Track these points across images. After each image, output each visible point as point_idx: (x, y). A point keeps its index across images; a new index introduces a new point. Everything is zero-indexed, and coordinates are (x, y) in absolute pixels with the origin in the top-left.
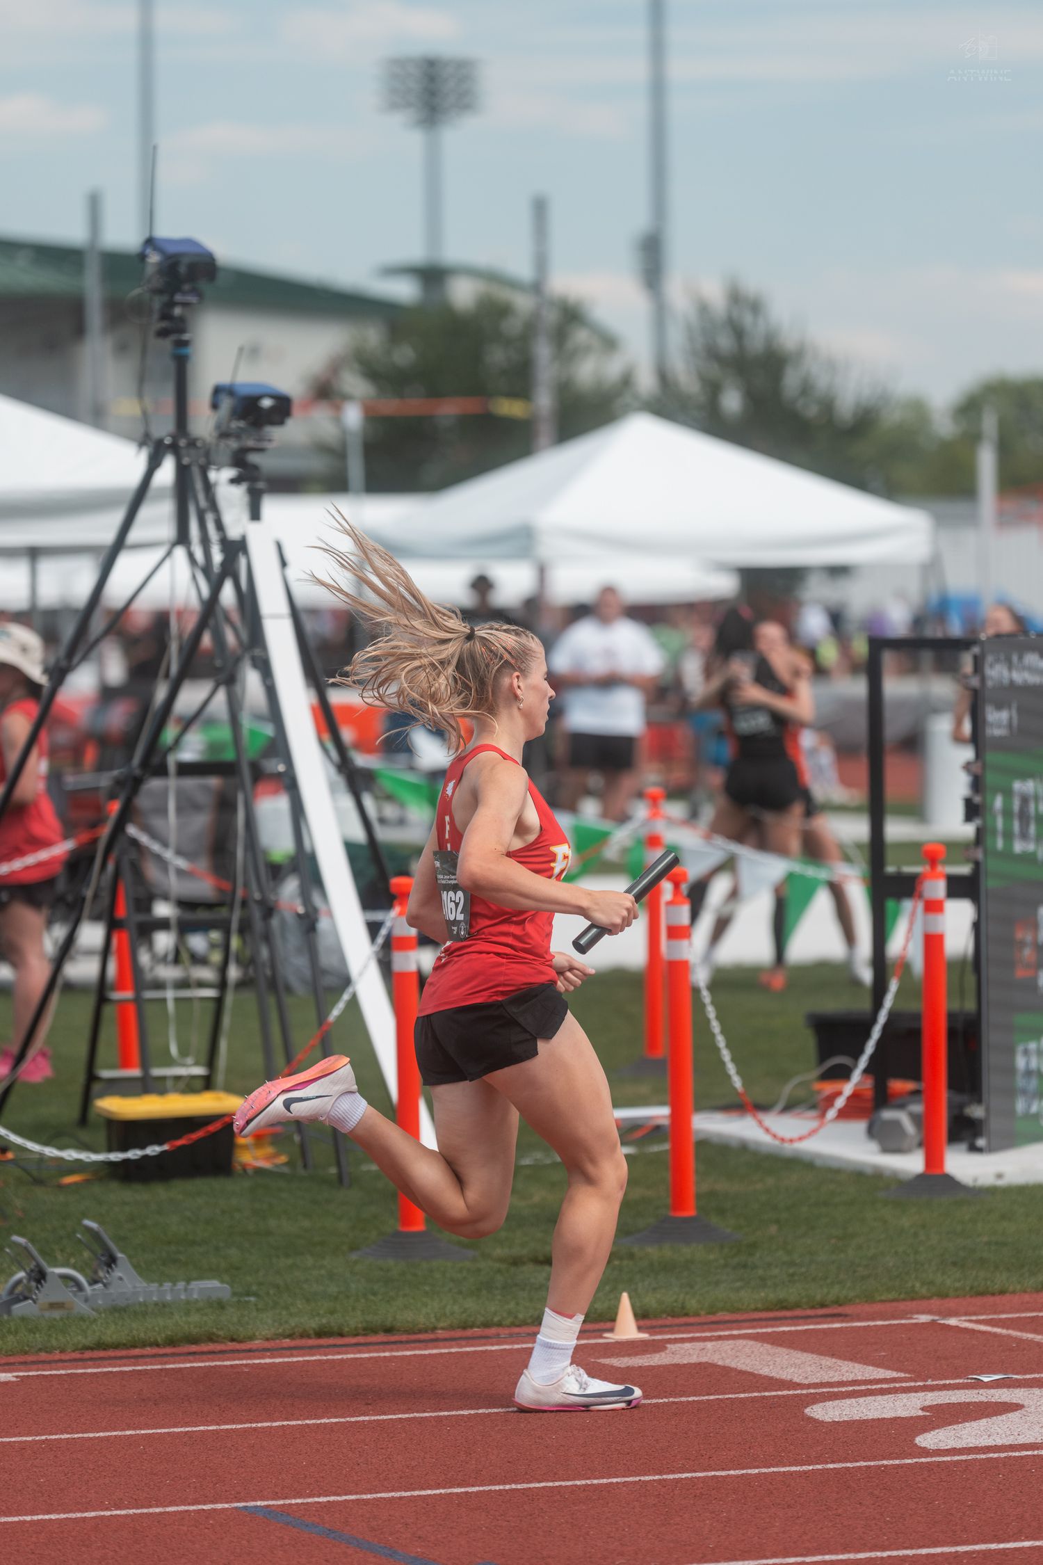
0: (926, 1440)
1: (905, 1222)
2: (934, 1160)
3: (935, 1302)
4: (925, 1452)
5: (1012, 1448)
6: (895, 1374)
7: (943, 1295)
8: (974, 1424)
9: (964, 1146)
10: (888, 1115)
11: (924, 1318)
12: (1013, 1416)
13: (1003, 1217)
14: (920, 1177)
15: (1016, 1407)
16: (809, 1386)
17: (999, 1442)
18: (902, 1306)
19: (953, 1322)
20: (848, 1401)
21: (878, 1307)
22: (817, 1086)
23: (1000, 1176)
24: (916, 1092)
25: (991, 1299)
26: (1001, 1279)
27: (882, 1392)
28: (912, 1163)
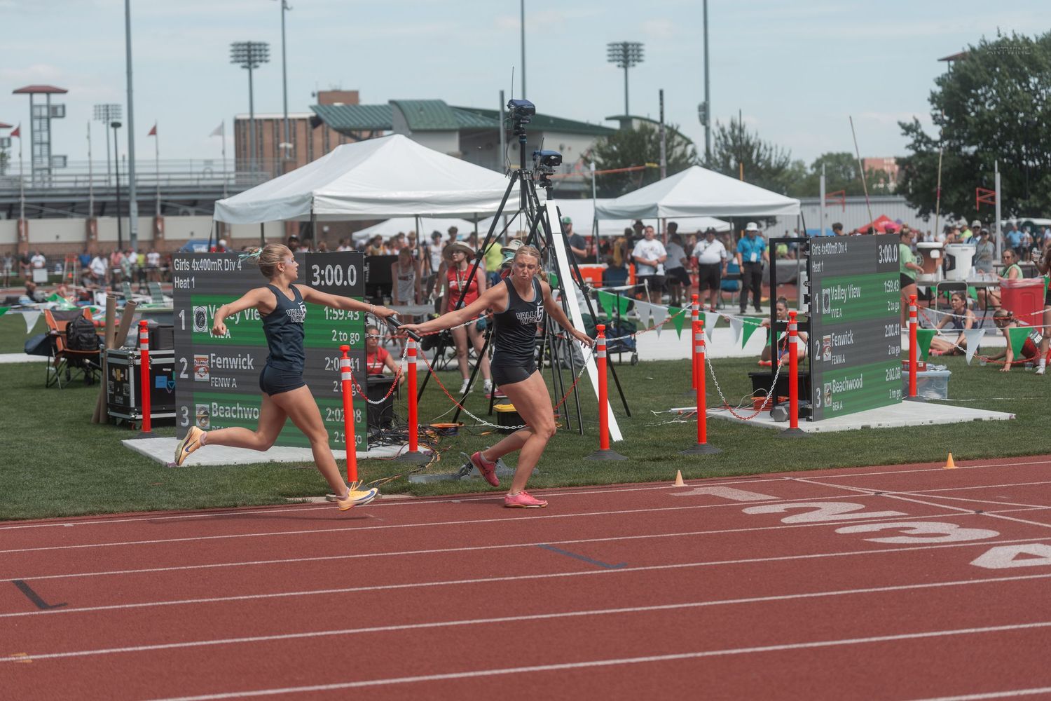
0: (785, 520)
1: (783, 445)
2: (793, 424)
3: (792, 473)
4: (785, 524)
5: (816, 523)
6: (775, 498)
7: (794, 471)
8: (803, 514)
9: (805, 419)
10: (777, 408)
11: (787, 478)
12: (817, 512)
13: (817, 443)
14: (788, 429)
15: (819, 508)
16: (744, 502)
17: (811, 521)
18: (779, 474)
19: (798, 480)
20: (758, 507)
21: (771, 475)
22: (753, 398)
23: (817, 429)
24: (787, 400)
25: (811, 472)
26: (816, 465)
27: (770, 504)
28: (786, 425)
